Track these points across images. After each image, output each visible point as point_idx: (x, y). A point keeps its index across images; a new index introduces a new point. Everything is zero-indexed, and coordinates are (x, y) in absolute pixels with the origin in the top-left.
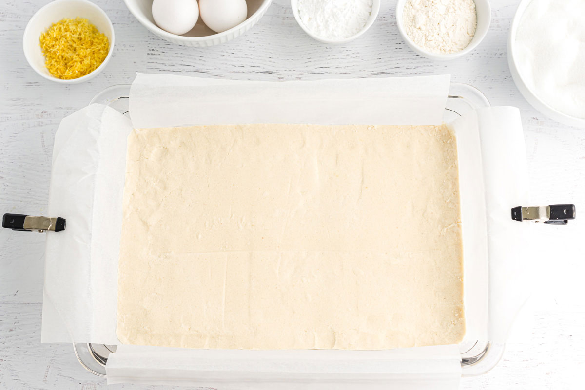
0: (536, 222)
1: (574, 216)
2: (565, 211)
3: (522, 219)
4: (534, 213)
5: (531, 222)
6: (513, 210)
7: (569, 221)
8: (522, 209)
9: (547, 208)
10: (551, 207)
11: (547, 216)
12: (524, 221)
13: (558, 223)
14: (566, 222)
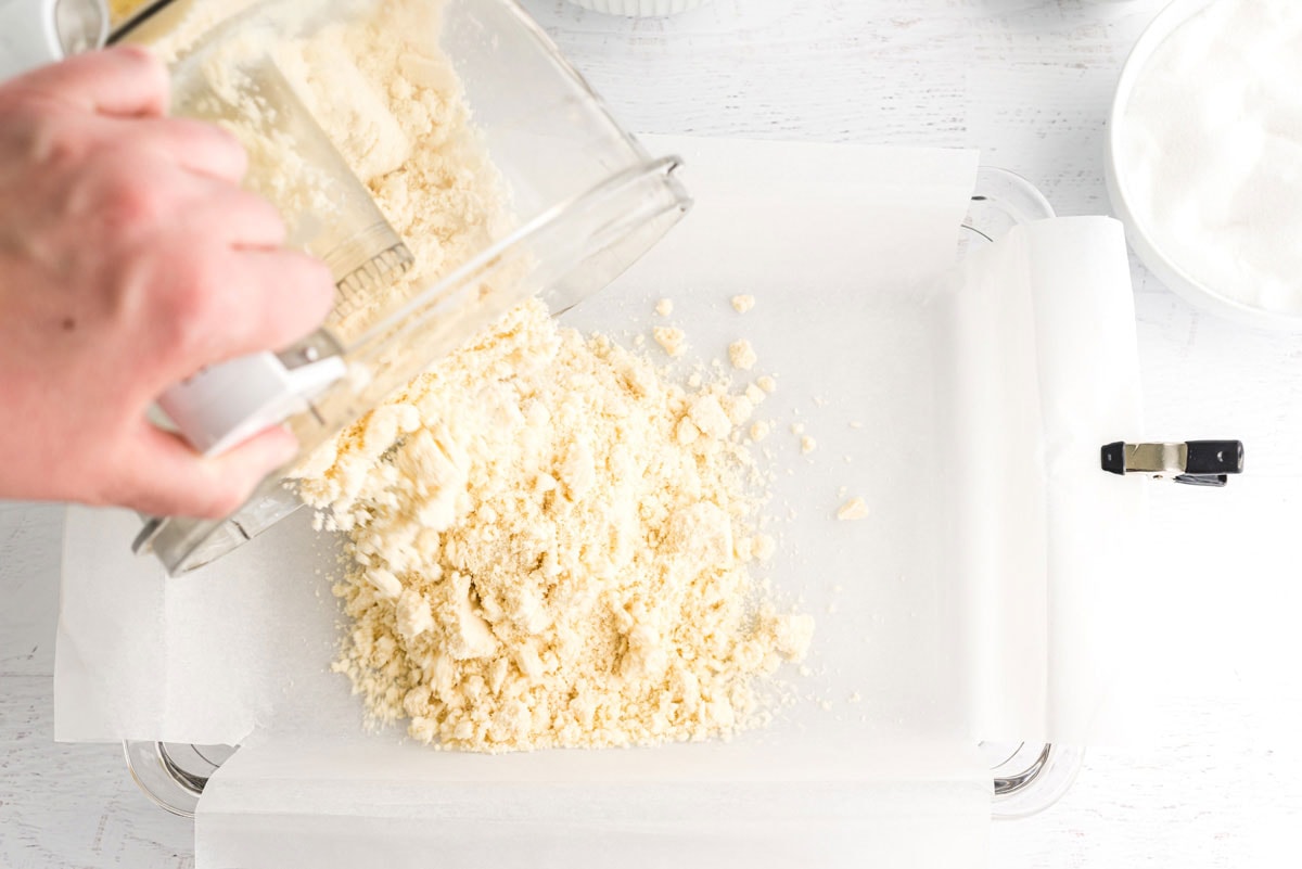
0: (1157, 476)
1: (1239, 467)
2: (1220, 455)
3: (1125, 469)
4: (1153, 458)
5: (1144, 478)
6: (1106, 450)
7: (1230, 476)
8: (1124, 448)
9: (1180, 447)
10: (1190, 445)
11: (1180, 463)
12: (1128, 475)
13: (1206, 482)
14: (1223, 479)
